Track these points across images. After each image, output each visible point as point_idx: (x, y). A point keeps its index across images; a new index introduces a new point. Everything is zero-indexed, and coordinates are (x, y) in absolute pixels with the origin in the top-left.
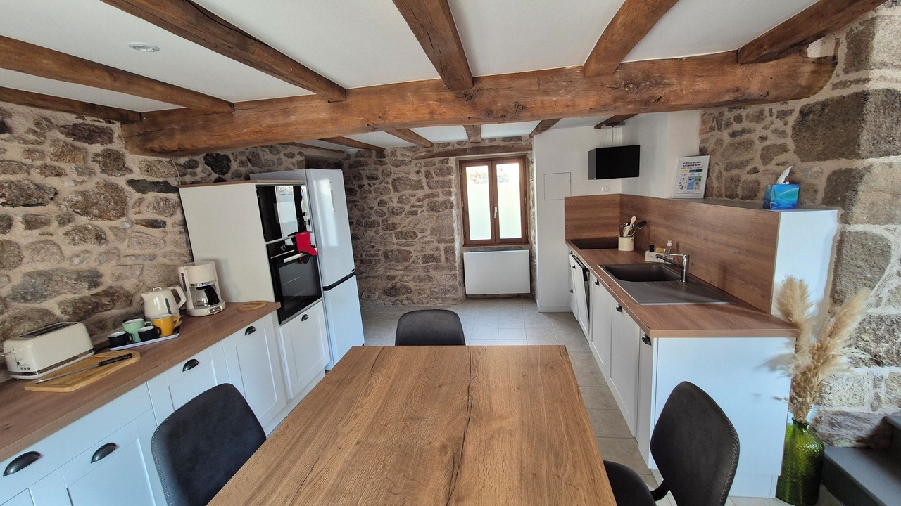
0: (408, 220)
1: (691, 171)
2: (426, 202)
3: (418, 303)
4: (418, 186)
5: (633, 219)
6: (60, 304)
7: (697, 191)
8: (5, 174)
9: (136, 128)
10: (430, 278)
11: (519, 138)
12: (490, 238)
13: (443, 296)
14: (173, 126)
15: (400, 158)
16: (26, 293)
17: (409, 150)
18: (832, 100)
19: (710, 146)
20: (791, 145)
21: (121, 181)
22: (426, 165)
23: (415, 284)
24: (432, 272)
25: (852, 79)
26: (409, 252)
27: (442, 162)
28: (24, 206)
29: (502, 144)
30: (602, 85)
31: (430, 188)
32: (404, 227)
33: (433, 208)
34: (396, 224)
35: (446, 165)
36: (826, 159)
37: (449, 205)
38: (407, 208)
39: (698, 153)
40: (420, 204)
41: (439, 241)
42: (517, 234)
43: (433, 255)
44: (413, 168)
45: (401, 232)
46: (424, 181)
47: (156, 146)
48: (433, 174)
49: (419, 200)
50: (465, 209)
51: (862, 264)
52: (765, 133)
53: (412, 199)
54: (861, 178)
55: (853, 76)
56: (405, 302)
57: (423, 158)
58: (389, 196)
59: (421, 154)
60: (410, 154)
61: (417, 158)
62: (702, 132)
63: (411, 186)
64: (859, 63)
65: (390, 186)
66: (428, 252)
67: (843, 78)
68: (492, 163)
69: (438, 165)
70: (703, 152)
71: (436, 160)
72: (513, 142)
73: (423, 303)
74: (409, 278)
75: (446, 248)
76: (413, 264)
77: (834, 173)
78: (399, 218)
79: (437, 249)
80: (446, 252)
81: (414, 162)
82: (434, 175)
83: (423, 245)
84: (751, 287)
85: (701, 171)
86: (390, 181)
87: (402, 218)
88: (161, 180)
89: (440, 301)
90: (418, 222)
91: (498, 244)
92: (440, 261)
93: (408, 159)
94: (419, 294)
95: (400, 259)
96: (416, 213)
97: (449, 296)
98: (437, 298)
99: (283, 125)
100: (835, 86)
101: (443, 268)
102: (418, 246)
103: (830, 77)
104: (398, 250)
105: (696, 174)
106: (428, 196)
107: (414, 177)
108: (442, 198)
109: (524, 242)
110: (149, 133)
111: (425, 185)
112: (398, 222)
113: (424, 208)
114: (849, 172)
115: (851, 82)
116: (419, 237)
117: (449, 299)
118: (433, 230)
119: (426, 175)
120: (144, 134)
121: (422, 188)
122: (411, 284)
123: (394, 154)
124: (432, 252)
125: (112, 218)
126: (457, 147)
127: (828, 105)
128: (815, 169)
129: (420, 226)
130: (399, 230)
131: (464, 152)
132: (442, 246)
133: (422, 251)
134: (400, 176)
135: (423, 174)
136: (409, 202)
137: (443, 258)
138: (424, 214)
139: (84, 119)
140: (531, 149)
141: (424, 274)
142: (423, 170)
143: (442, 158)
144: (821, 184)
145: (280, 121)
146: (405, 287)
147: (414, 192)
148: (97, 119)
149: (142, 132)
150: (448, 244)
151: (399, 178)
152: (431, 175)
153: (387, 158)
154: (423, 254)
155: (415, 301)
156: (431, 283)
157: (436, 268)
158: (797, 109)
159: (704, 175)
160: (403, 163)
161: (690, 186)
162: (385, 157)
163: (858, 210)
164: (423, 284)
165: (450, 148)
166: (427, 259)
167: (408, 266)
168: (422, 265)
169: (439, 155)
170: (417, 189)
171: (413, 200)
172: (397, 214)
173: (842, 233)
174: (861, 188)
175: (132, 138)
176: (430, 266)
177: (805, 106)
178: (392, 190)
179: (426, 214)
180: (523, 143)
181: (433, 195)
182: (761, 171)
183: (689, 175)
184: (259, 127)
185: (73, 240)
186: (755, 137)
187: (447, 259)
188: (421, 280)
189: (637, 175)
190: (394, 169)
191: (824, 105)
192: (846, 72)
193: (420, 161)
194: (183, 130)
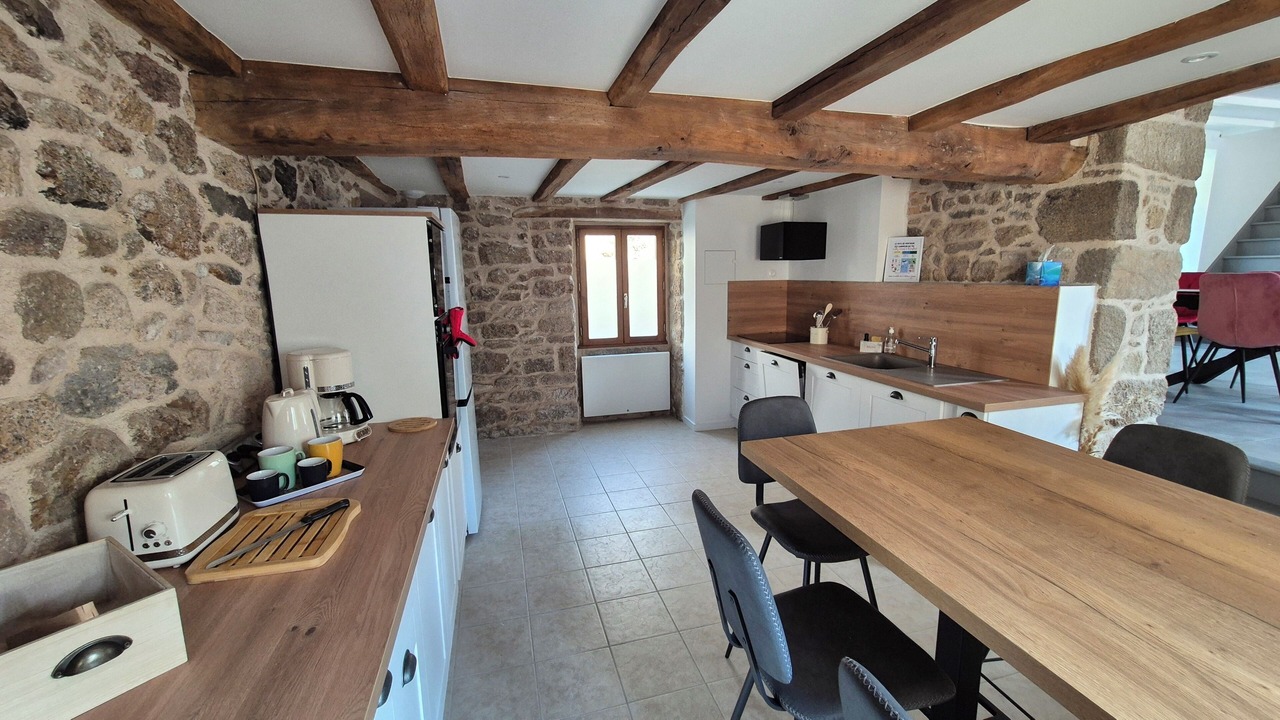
0: (504, 307)
1: (904, 252)
2: (532, 282)
3: (517, 433)
4: (521, 257)
5: (829, 307)
6: (132, 420)
7: (912, 274)
8: (61, 127)
9: (224, 87)
10: (536, 395)
11: (665, 202)
12: (616, 336)
13: (555, 420)
14: (315, 96)
15: (494, 213)
16: (85, 393)
17: (510, 203)
18: (1084, 187)
19: (924, 226)
20: (1034, 227)
21: (192, 183)
22: (535, 227)
23: (512, 405)
24: (539, 386)
25: (1104, 169)
26: (504, 357)
27: (559, 225)
28: (74, 203)
29: (644, 207)
30: (923, 141)
31: (541, 261)
32: (496, 318)
33: (544, 290)
34: (484, 314)
35: (566, 230)
36: (1080, 240)
37: (567, 288)
38: (502, 289)
39: (906, 234)
40: (524, 283)
41: (552, 340)
42: (652, 330)
43: (542, 360)
44: (513, 229)
45: (492, 326)
46: (531, 250)
47: (272, 127)
48: (545, 240)
49: (522, 278)
50: (583, 295)
51: (1110, 335)
52: (1001, 214)
53: (511, 275)
54: (1114, 257)
55: (1106, 167)
56: (496, 434)
57: (532, 216)
58: (474, 270)
59: (527, 210)
60: (512, 209)
61: (521, 216)
62: (910, 211)
63: (511, 255)
64: (1115, 156)
65: (476, 255)
66: (534, 355)
67: (1095, 167)
68: (621, 232)
69: (552, 229)
70: (912, 233)
71: (551, 221)
72: (657, 206)
73: (524, 434)
74: (502, 396)
75: (561, 349)
76: (510, 375)
77: (1087, 252)
78: (490, 304)
79: (549, 351)
80: (561, 355)
81: (516, 221)
82: (546, 243)
83: (527, 346)
84: (1022, 363)
85: (915, 252)
86: (476, 247)
87: (494, 305)
88: (236, 193)
89: (551, 428)
90: (520, 310)
91: (628, 344)
92: (552, 368)
93: (508, 216)
94: (519, 419)
95: (489, 367)
96: (518, 297)
97: (565, 419)
98: (546, 425)
99: (533, 128)
100: (1085, 175)
101: (557, 378)
102: (519, 347)
103: (1081, 166)
104: (486, 353)
105: (910, 256)
106: (537, 273)
107: (515, 243)
108: (556, 277)
109: (662, 341)
110: (258, 101)
111: (531, 256)
112: (487, 309)
113: (530, 291)
114: (1103, 251)
115: (1105, 172)
116: (520, 333)
117: (565, 424)
118: (542, 325)
119: (534, 241)
120: (246, 101)
121: (528, 260)
122: (504, 406)
123: (484, 206)
124: (540, 356)
125: (186, 254)
126: (582, 205)
127: (1080, 191)
128: (1067, 249)
129: (522, 316)
130: (489, 322)
131: (591, 213)
132: (556, 347)
133: (525, 355)
134: (494, 240)
135: (529, 240)
136: (507, 280)
137: (556, 365)
138: (529, 299)
139: (149, 48)
140: (680, 218)
141: (528, 388)
142: (530, 233)
143: (561, 219)
144: (1072, 264)
145: (531, 120)
146: (496, 410)
147: (514, 266)
148: (165, 54)
149: (240, 96)
150: (566, 344)
151: (492, 244)
152: (543, 243)
153: (472, 211)
154: (527, 358)
155: (512, 431)
156: (536, 403)
157: (546, 380)
158: (1043, 193)
159: (918, 257)
160: (499, 221)
161: (904, 269)
162: (468, 209)
163: (1111, 286)
164: (523, 404)
165: (572, 205)
166: (531, 366)
167: (501, 378)
168: (523, 375)
169: (556, 214)
170: (520, 262)
171: (513, 278)
172: (487, 298)
173: (1099, 307)
174: (1114, 266)
175: (215, 106)
176: (536, 377)
177: (1054, 191)
178: (478, 260)
179: (532, 300)
180: (670, 208)
181: (545, 272)
182: (997, 252)
183: (902, 256)
184: (492, 124)
185: (145, 288)
186: (987, 218)
187: (563, 367)
188: (523, 398)
189: (822, 256)
190: (483, 229)
191: (1075, 190)
192: (1099, 162)
193: (526, 220)
194: (337, 107)
